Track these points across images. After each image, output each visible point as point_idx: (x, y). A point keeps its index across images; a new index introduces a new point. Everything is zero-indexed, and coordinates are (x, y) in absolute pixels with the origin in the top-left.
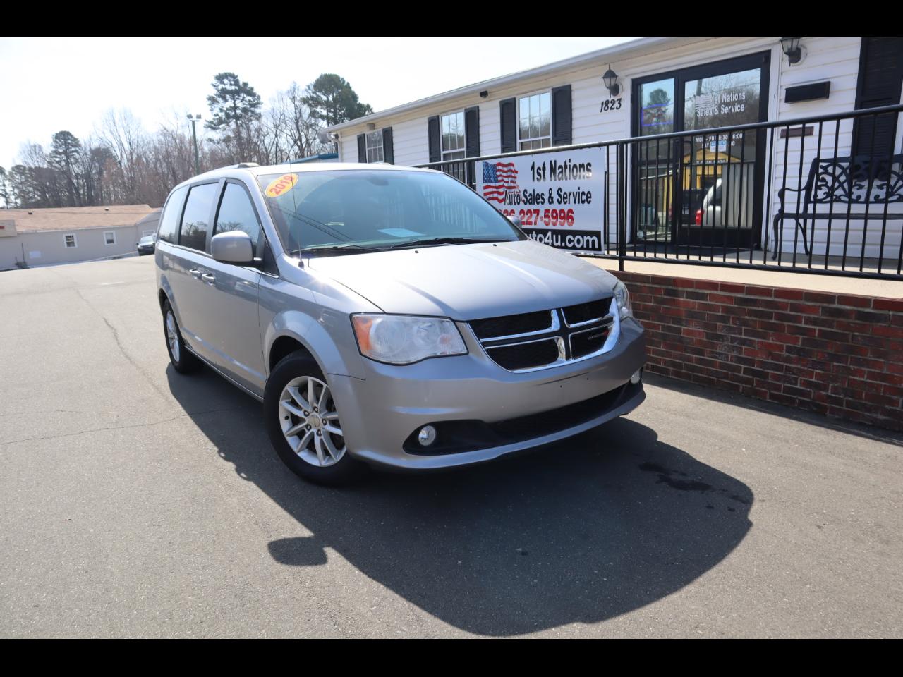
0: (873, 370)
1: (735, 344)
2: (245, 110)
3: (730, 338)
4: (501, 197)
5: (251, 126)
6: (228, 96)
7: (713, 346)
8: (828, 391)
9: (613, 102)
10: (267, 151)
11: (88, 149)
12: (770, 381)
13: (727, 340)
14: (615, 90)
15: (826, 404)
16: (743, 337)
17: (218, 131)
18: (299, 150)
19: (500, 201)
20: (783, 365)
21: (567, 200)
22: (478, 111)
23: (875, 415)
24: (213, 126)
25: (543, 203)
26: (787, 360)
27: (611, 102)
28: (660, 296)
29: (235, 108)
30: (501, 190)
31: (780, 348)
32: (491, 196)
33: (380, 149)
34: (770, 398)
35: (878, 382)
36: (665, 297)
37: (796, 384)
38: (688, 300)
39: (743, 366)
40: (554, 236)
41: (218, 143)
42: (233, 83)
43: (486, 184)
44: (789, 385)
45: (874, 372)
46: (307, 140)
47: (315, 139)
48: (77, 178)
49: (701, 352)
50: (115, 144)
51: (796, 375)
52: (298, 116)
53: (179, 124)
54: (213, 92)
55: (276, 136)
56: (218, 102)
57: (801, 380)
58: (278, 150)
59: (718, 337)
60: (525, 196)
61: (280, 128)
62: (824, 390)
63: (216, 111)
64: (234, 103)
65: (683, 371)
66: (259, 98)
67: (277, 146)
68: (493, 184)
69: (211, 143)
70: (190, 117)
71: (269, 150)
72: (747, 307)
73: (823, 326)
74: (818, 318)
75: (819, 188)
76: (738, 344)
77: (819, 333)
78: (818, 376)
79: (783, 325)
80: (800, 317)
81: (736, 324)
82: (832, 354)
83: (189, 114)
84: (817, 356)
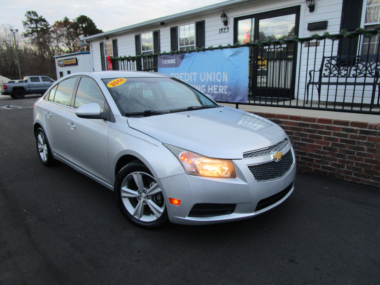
0: (368, 158)
1: (297, 145)
2: (42, 29)
3: (294, 142)
5: (45, 37)
6: (33, 22)
9: (225, 29)
10: (53, 49)
12: (314, 163)
14: (226, 23)
15: (344, 175)
16: (301, 142)
17: (28, 38)
18: (70, 50)
20: (321, 156)
22: (160, 32)
23: (369, 180)
24: (25, 35)
26: (323, 153)
27: (224, 29)
31: (320, 147)
33: (111, 49)
34: (314, 171)
35: (370, 164)
37: (328, 165)
39: (300, 156)
41: (28, 44)
42: (35, 16)
44: (325, 165)
45: (369, 159)
46: (73, 45)
51: (328, 160)
52: (68, 33)
53: (7, 34)
54: (25, 19)
55: (58, 42)
56: (28, 24)
57: (330, 163)
58: (59, 49)
62: (342, 168)
63: (27, 28)
64: (36, 25)
66: (48, 23)
67: (58, 47)
72: (303, 128)
73: (342, 137)
74: (340, 133)
75: (326, 70)
76: (298, 145)
77: (340, 140)
78: (339, 161)
79: (322, 136)
80: (331, 132)
81: (297, 136)
82: (347, 150)
83: (11, 29)
84: (339, 151)
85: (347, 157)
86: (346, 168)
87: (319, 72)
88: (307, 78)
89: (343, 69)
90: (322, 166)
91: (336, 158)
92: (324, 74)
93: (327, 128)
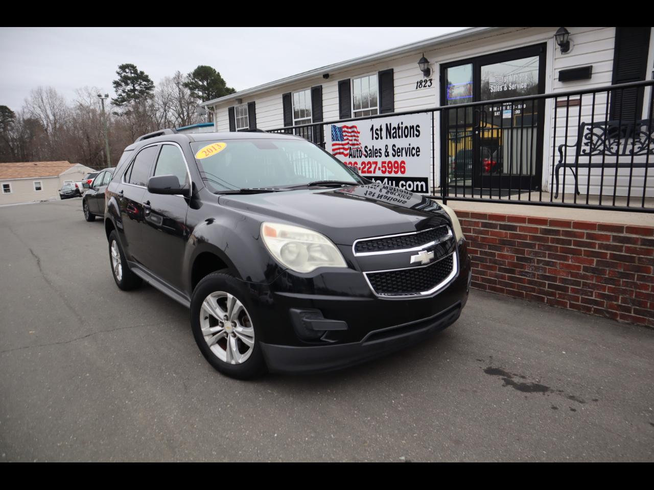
1: (541, 265)
2: (141, 92)
3: (536, 260)
4: (346, 152)
5: (147, 103)
6: (129, 82)
7: (523, 267)
8: (618, 301)
9: (426, 82)
10: (158, 121)
11: (21, 119)
12: (569, 294)
13: (534, 262)
14: (427, 72)
15: (617, 312)
16: (547, 259)
17: (121, 107)
18: (182, 121)
19: (346, 155)
20: (580, 281)
21: (400, 154)
22: (322, 88)
24: (117, 103)
25: (380, 157)
26: (584, 277)
27: (424, 81)
28: (478, 228)
29: (134, 90)
30: (346, 147)
31: (578, 268)
32: (338, 151)
33: (246, 118)
34: (570, 307)
36: (482, 229)
37: (592, 296)
38: (502, 231)
39: (547, 282)
40: (390, 182)
41: (121, 116)
42: (132, 71)
43: (335, 142)
44: (586, 297)
46: (188, 114)
47: (193, 113)
48: (12, 141)
49: (512, 272)
50: (42, 116)
51: (592, 289)
52: (181, 96)
53: (92, 102)
54: (118, 78)
55: (165, 111)
56: (121, 85)
57: (596, 293)
58: (166, 121)
59: (526, 260)
60: (366, 151)
61: (168, 105)
62: (615, 301)
63: (120, 92)
64: (133, 86)
65: (497, 286)
66: (152, 83)
67: (166, 118)
68: (340, 142)
69: (116, 116)
70: (99, 96)
71: (159, 121)
72: (550, 236)
73: (614, 251)
74: (610, 244)
75: (586, 144)
76: (543, 265)
77: (610, 256)
78: (610, 289)
79: (581, 250)
80: (595, 244)
81: (541, 249)
82: (621, 272)
83: (99, 94)
84: (609, 273)
85: (621, 283)
86: (621, 301)
87: (575, 148)
88: (555, 158)
89: (614, 142)
90: (582, 297)
91: (605, 285)
92: (584, 151)
93: (590, 236)
